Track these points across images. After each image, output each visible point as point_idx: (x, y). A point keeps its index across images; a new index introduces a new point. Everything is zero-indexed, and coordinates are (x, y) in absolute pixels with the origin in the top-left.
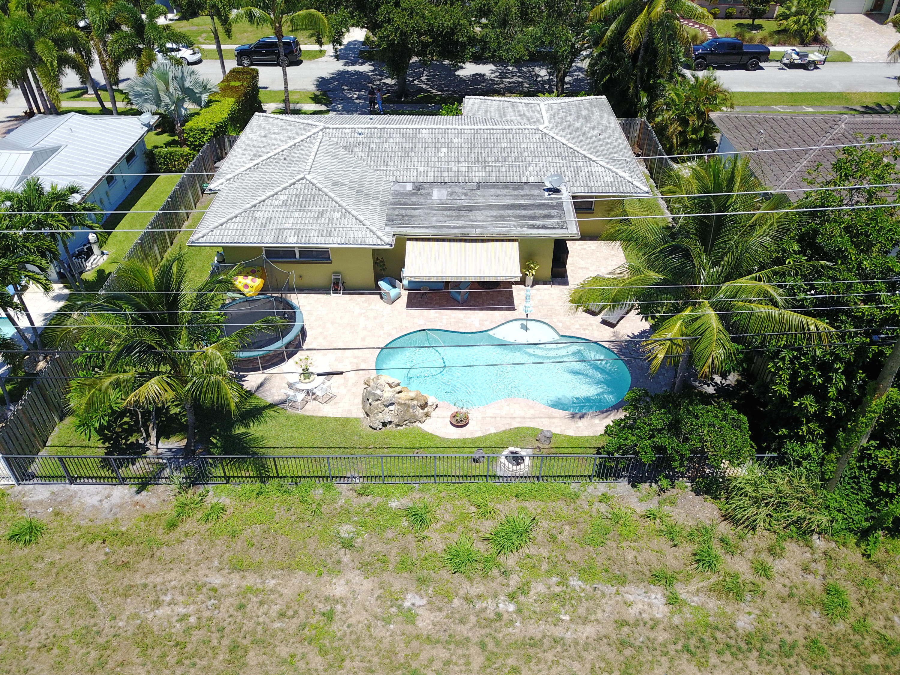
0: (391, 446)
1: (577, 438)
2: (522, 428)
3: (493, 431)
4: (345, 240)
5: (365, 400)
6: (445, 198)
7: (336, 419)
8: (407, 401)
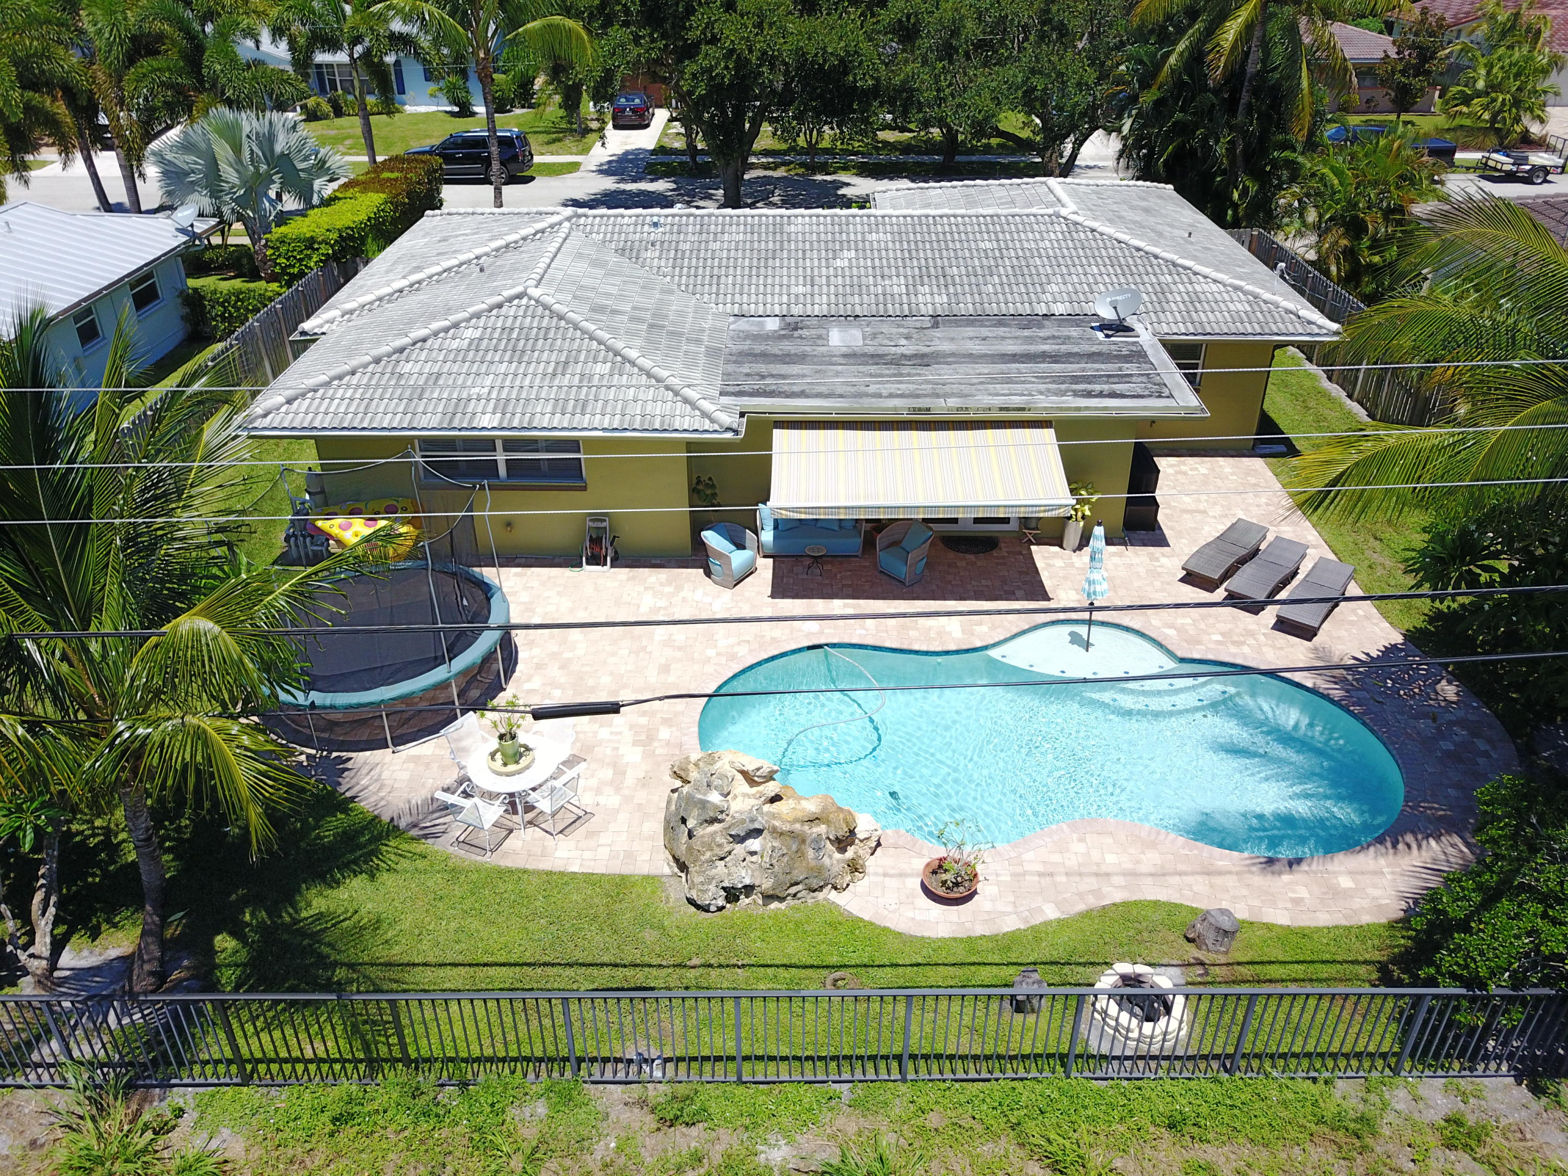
0: (753, 960)
1: (1304, 934)
2: (1136, 903)
3: (1051, 913)
4: (622, 421)
5: (675, 822)
6: (861, 343)
7: (590, 879)
8: (798, 826)
